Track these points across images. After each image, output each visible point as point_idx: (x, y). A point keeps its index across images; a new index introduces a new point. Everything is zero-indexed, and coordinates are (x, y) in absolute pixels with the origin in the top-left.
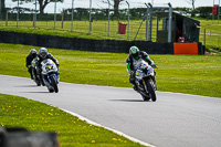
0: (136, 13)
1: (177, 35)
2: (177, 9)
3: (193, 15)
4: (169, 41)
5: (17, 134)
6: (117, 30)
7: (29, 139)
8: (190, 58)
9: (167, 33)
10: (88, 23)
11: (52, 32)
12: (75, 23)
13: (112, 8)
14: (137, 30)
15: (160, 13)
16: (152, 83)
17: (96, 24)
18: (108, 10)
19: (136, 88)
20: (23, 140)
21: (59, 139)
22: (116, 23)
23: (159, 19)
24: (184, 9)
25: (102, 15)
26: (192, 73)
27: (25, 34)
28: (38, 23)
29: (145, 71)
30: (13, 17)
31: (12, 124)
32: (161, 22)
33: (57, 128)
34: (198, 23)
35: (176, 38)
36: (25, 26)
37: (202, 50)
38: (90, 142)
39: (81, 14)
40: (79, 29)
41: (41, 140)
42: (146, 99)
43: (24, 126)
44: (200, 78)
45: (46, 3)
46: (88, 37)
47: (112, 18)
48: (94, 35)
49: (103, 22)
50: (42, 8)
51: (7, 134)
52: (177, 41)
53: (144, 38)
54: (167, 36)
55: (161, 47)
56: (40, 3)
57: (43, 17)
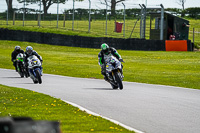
0: (131, 14)
1: (168, 33)
2: (168, 10)
3: (183, 16)
4: (161, 38)
5: (24, 123)
6: (114, 28)
7: (34, 128)
8: (180, 54)
9: (159, 32)
10: (87, 22)
11: (54, 31)
12: (76, 22)
13: (109, 8)
14: (132, 29)
15: (153, 13)
16: (119, 74)
17: (95, 23)
18: (105, 11)
19: (106, 79)
20: (29, 128)
21: (61, 127)
22: (113, 22)
23: (152, 19)
24: (175, 10)
25: (100, 15)
26: (181, 68)
27: (30, 32)
28: (42, 23)
30: (20, 17)
31: (19, 114)
32: (154, 22)
33: (59, 117)
34: (188, 23)
35: (167, 36)
36: (30, 25)
37: (191, 47)
38: (90, 131)
39: (82, 14)
40: (80, 27)
41: (45, 129)
42: (115, 88)
43: (30, 115)
44: (190, 72)
45: (50, 4)
46: (88, 35)
47: (110, 17)
48: (93, 34)
50: (46, 8)
51: (14, 123)
52: (168, 39)
53: (138, 36)
54: (159, 35)
55: (154, 44)
56: (44, 4)
57: (47, 17)
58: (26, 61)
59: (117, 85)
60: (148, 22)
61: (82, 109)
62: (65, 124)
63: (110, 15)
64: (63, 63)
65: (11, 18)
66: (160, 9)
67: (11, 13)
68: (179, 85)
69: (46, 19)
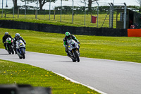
0: (102, 10)
2: (130, 7)
3: (140, 11)
4: (125, 28)
6: (90, 20)
7: (33, 92)
9: (123, 23)
10: (71, 16)
11: (47, 22)
12: (63, 16)
13: (87, 6)
14: (103, 21)
15: (118, 9)
17: (77, 16)
18: (84, 8)
19: (69, 55)
22: (89, 16)
23: (118, 14)
24: (134, 7)
25: (81, 11)
26: (139, 49)
27: (30, 23)
28: (39, 16)
29: (74, 45)
30: (22, 12)
31: (22, 82)
32: (119, 16)
36: (30, 18)
39: (67, 10)
40: (66, 19)
42: (74, 61)
45: (44, 3)
46: (71, 25)
47: (87, 12)
48: (75, 24)
49: (81, 15)
50: (41, 6)
53: (108, 26)
54: (123, 25)
55: (119, 32)
56: (40, 3)
57: (42, 12)
58: (15, 43)
59: (76, 59)
60: (115, 15)
61: (68, 78)
62: (55, 89)
63: (87, 11)
64: (54, 45)
65: (16, 13)
66: (123, 7)
67: (16, 9)
68: (137, 62)
69: (42, 14)
